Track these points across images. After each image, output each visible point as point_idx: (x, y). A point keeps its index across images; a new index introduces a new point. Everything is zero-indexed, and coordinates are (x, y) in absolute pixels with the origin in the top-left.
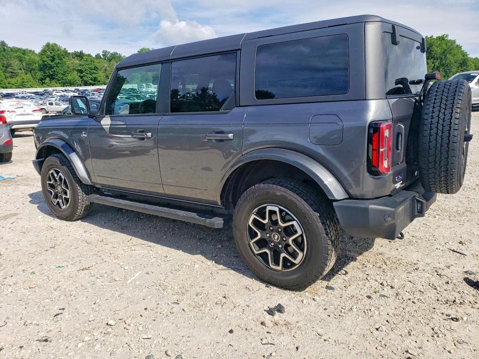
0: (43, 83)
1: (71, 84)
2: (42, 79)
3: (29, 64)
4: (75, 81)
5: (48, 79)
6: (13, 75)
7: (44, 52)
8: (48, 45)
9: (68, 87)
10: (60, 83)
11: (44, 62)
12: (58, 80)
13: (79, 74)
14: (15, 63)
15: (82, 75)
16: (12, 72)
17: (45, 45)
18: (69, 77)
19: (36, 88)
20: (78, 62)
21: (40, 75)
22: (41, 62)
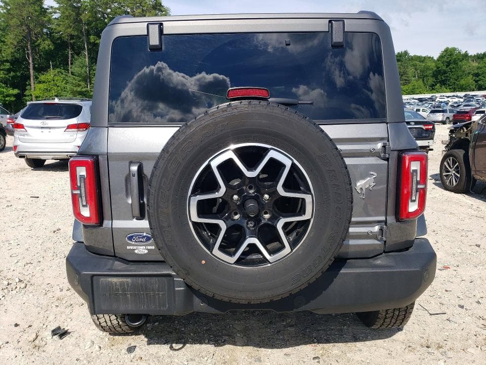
0: (433, 89)
1: (462, 89)
2: (433, 85)
3: (423, 71)
4: (468, 86)
5: (438, 85)
6: (407, 82)
7: (441, 57)
8: (446, 50)
9: (458, 92)
10: (450, 89)
11: (438, 68)
12: (449, 86)
13: (474, 78)
14: (411, 71)
15: (478, 79)
16: (406, 80)
17: (443, 50)
18: (462, 82)
19: (425, 94)
20: (477, 64)
21: (431, 81)
22: (435, 69)
